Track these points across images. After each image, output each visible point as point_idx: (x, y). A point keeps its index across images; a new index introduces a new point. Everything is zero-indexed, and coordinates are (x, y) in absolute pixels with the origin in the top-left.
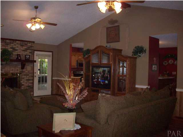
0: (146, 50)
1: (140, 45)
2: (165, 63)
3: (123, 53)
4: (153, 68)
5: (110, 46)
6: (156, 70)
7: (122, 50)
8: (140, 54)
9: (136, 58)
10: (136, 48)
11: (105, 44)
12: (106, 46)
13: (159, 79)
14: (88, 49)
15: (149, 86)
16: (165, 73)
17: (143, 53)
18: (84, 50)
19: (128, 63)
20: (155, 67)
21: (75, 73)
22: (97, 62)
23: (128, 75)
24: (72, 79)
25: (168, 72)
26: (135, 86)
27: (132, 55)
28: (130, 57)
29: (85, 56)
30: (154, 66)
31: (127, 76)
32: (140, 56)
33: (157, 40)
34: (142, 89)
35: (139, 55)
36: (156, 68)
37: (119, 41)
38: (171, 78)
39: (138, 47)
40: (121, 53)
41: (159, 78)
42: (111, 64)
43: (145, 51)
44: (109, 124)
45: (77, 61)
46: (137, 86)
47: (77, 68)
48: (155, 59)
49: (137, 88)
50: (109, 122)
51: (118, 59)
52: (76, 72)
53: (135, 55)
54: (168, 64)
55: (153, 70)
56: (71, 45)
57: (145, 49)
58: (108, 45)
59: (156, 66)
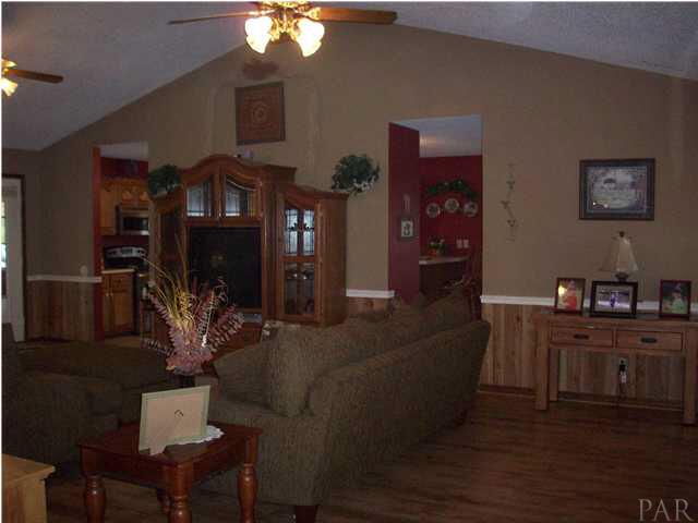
0: (378, 169)
1: (359, 154)
2: (434, 210)
3: (301, 180)
4: (403, 230)
5: (252, 154)
6: (411, 235)
7: (295, 169)
8: (360, 183)
9: (345, 197)
10: (344, 161)
11: (231, 148)
12: (239, 156)
13: (422, 266)
14: (168, 167)
15: (393, 292)
16: (432, 244)
17: (370, 180)
18: (152, 167)
19: (320, 214)
20: (408, 226)
21: (109, 256)
22: (197, 214)
23: (322, 255)
24: (104, 277)
25: (442, 241)
26: (345, 293)
27: (333, 187)
28: (327, 196)
29: (156, 192)
30: (404, 224)
31: (320, 260)
32: (360, 190)
33: (413, 136)
34: (369, 301)
35: (357, 185)
36: (411, 230)
37: (282, 138)
38: (457, 260)
39: (353, 157)
40: (293, 180)
41: (421, 263)
42: (263, 219)
43: (375, 173)
44: (312, 414)
45: (117, 208)
46: (350, 293)
47: (118, 234)
48: (407, 199)
49: (352, 298)
50: (312, 406)
51: (286, 202)
52: (114, 253)
53: (342, 187)
54: (442, 213)
55: (403, 235)
56: (97, 151)
57: (375, 168)
58: (247, 152)
59: (411, 223)
